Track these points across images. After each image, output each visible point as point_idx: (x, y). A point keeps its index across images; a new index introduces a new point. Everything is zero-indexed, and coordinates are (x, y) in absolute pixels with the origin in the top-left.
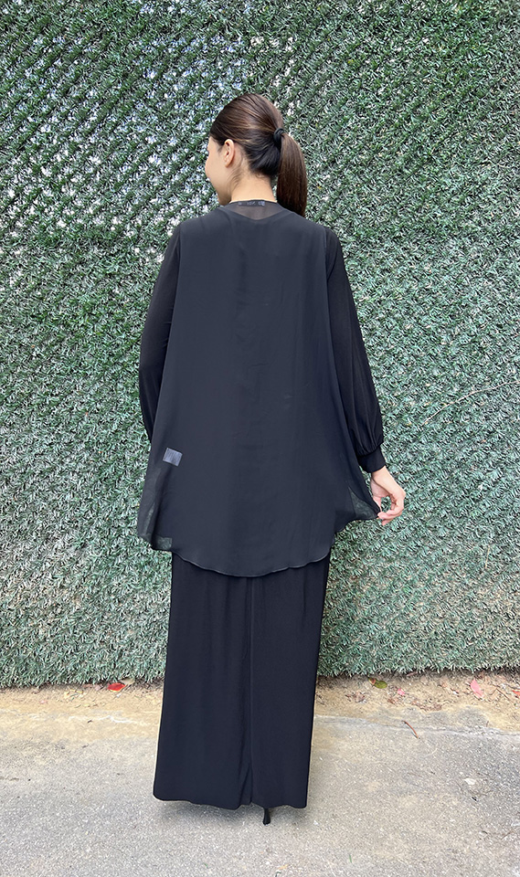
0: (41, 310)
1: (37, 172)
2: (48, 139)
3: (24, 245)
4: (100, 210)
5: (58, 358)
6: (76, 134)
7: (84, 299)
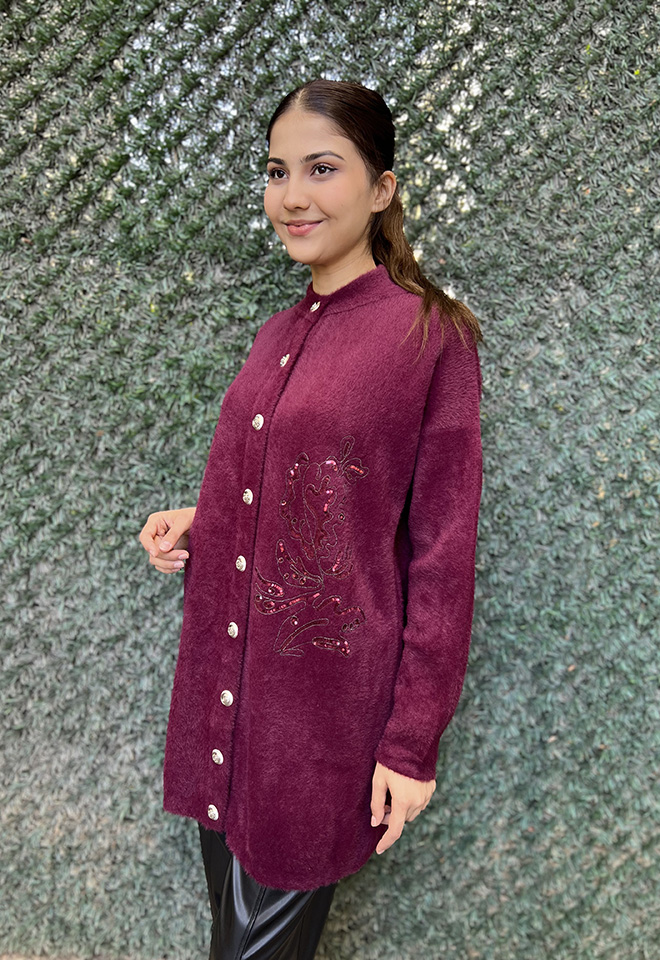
0: (119, 371)
1: (122, 123)
2: (144, 62)
3: (93, 256)
4: (231, 201)
5: (142, 458)
6: (195, 58)
7: (192, 359)
